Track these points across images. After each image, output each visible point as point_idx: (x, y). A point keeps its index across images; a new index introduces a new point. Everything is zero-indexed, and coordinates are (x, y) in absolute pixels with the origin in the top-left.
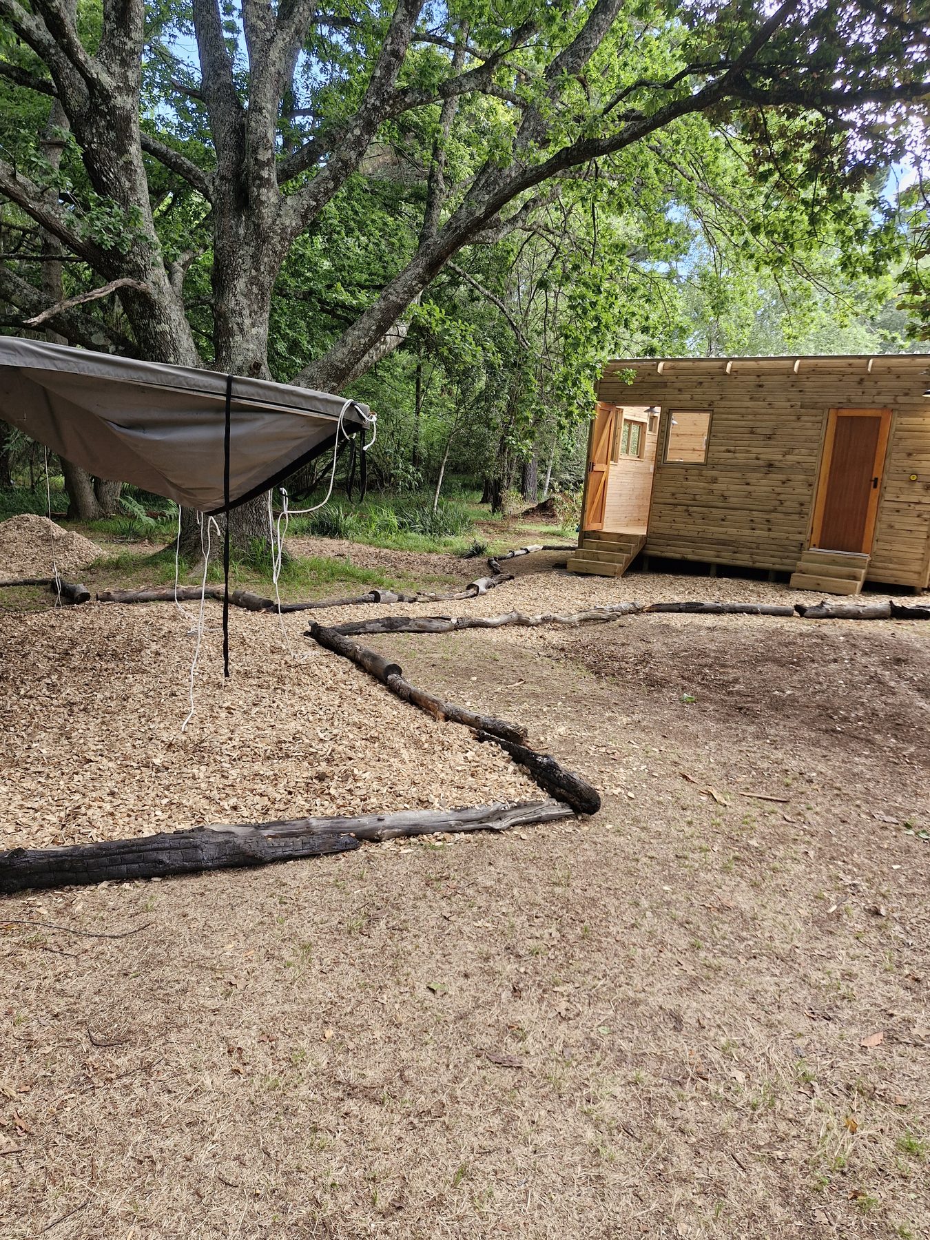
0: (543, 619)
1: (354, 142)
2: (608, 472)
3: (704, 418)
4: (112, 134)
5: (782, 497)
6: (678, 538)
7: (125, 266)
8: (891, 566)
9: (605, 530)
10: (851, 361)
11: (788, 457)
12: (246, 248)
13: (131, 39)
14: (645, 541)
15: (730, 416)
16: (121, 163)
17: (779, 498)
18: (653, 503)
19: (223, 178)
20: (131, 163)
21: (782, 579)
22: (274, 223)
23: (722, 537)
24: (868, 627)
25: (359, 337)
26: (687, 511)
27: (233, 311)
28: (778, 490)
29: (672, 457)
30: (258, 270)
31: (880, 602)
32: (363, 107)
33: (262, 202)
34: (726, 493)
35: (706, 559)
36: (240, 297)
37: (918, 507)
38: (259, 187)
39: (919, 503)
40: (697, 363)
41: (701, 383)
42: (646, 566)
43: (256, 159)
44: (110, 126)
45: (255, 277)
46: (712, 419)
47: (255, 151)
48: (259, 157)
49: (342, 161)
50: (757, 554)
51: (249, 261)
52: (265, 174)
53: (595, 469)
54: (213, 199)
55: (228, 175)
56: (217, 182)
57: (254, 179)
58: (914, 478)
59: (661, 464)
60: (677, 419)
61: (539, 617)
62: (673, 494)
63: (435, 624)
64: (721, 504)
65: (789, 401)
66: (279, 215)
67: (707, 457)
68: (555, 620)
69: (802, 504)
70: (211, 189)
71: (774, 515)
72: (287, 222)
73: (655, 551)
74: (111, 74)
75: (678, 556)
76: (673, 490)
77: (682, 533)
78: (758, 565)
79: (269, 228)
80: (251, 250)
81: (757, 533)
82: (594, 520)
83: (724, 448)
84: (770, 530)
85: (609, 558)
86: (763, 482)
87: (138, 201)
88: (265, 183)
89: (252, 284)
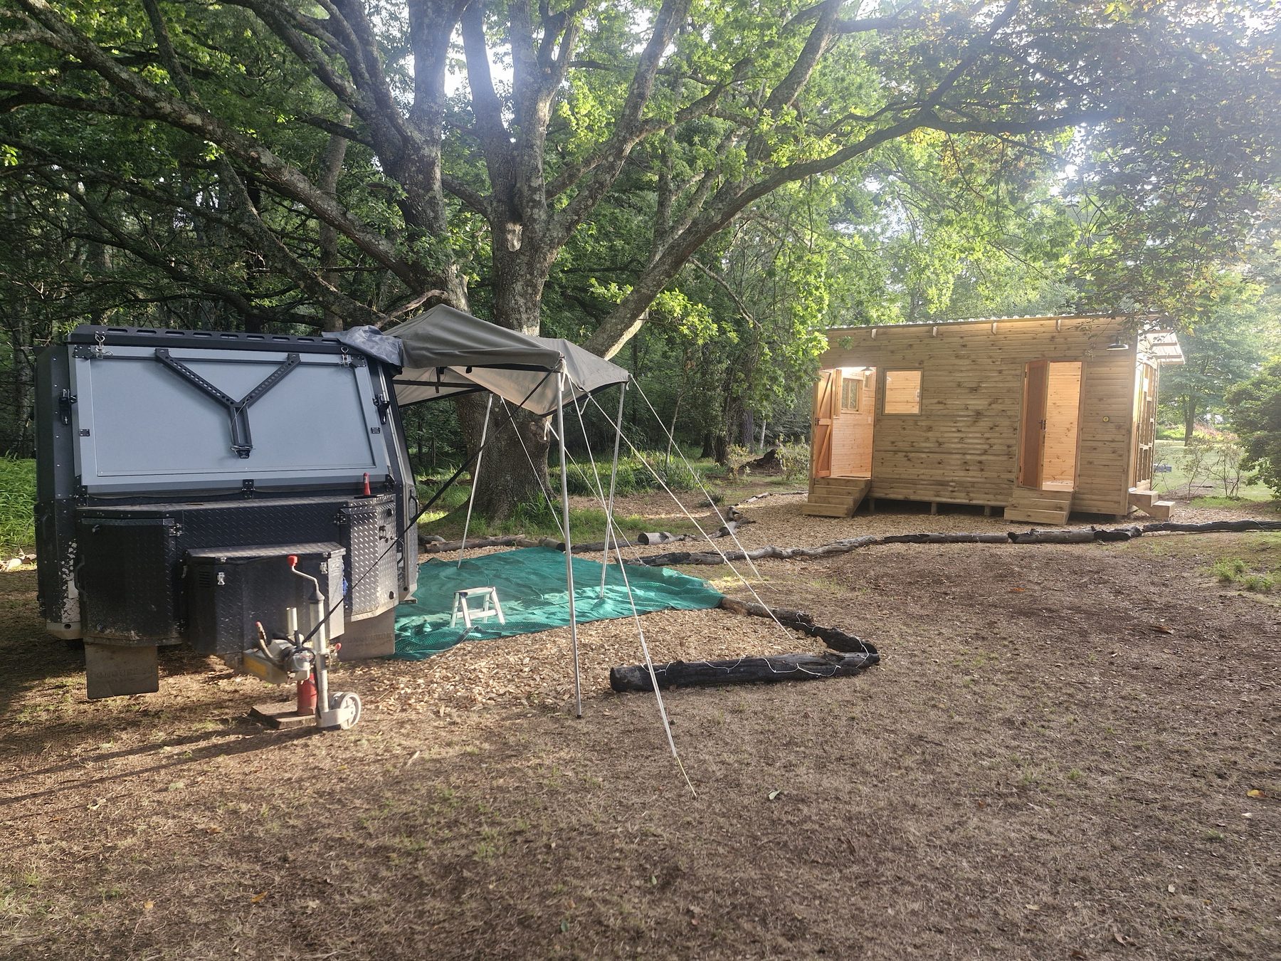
0: (793, 552)
1: (608, 167)
2: (832, 425)
3: (916, 375)
4: (421, 177)
5: (992, 441)
6: (899, 480)
7: (429, 279)
8: (1094, 497)
9: (832, 476)
10: (1042, 322)
11: (993, 406)
12: (522, 257)
13: (436, 103)
14: (870, 484)
15: (939, 373)
16: (427, 198)
17: (988, 442)
18: (876, 450)
19: (499, 201)
20: (435, 197)
21: (997, 513)
22: (544, 236)
23: (939, 478)
24: (1077, 549)
25: (616, 324)
26: (906, 456)
27: (513, 309)
28: (987, 435)
29: (889, 409)
30: (532, 274)
31: (1085, 529)
32: (615, 139)
33: (535, 220)
34: (940, 440)
35: (926, 499)
36: (517, 298)
37: (1113, 445)
38: (532, 208)
39: (1113, 441)
40: (906, 329)
41: (911, 345)
42: (872, 506)
43: (530, 186)
44: (419, 171)
45: (530, 281)
46: (923, 376)
47: (529, 179)
48: (532, 184)
49: (599, 183)
50: (973, 492)
51: (524, 268)
52: (537, 197)
53: (820, 423)
54: (491, 218)
55: (504, 198)
56: (495, 204)
57: (528, 202)
58: (1106, 419)
59: (880, 416)
60: (892, 378)
61: (789, 550)
62: (893, 443)
63: (710, 558)
64: (937, 450)
65: (991, 357)
66: (548, 229)
67: (921, 410)
68: (803, 553)
69: (1009, 447)
70: (489, 209)
71: (984, 458)
72: (555, 235)
73: (879, 494)
74: (421, 131)
75: (900, 497)
76: (892, 439)
77: (903, 476)
78: (974, 502)
79: (541, 240)
80: (526, 259)
81: (971, 473)
82: (822, 469)
83: (936, 401)
84: (982, 470)
85: (837, 501)
86: (972, 429)
87: (440, 227)
88: (537, 204)
89: (527, 286)
